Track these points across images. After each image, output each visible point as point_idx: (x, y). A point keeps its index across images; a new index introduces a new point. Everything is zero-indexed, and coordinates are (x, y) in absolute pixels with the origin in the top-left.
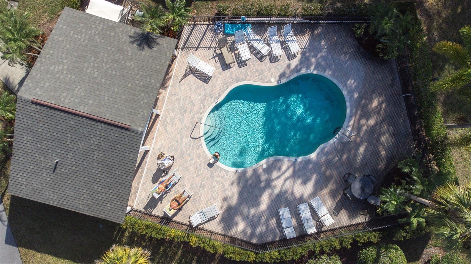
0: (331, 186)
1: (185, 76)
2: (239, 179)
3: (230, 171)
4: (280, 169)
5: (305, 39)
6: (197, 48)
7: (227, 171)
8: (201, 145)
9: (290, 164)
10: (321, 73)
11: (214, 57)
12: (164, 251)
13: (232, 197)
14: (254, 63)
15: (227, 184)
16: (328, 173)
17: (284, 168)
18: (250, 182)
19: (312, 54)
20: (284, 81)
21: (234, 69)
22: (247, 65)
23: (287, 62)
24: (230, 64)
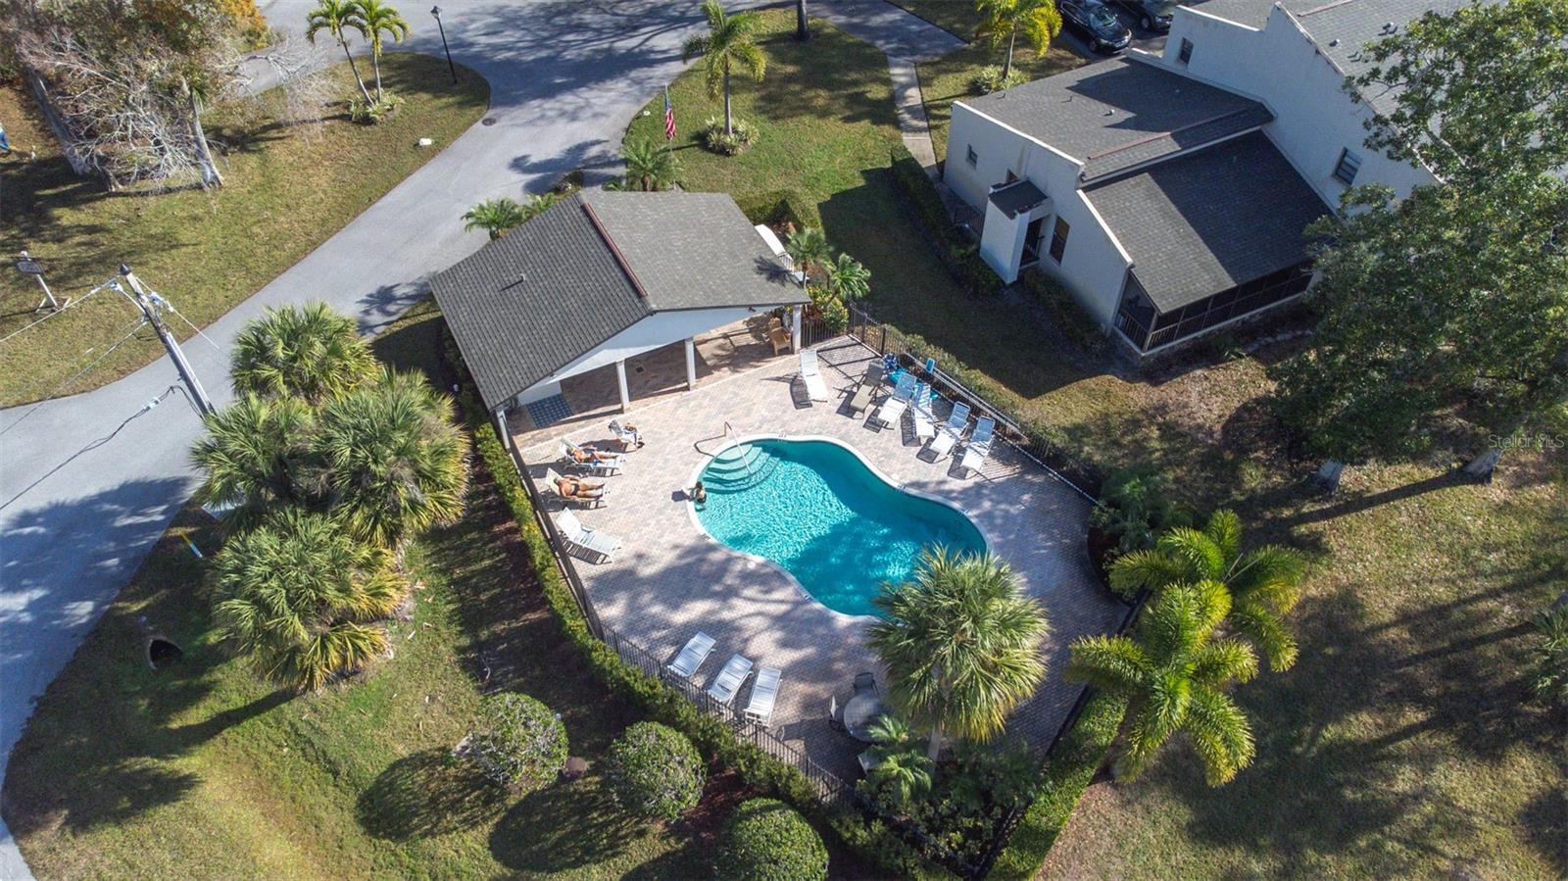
0: (820, 689)
1: (778, 379)
2: (691, 551)
3: (693, 526)
4: (769, 590)
5: (1000, 472)
6: (831, 366)
7: (690, 522)
8: (696, 463)
9: (793, 598)
10: (982, 529)
11: (843, 391)
12: (473, 541)
13: (653, 562)
14: (891, 438)
15: (670, 538)
16: (839, 666)
17: (777, 595)
18: (704, 567)
19: (994, 496)
20: (913, 491)
21: (856, 421)
22: (878, 431)
23: (943, 475)
24: (855, 409)
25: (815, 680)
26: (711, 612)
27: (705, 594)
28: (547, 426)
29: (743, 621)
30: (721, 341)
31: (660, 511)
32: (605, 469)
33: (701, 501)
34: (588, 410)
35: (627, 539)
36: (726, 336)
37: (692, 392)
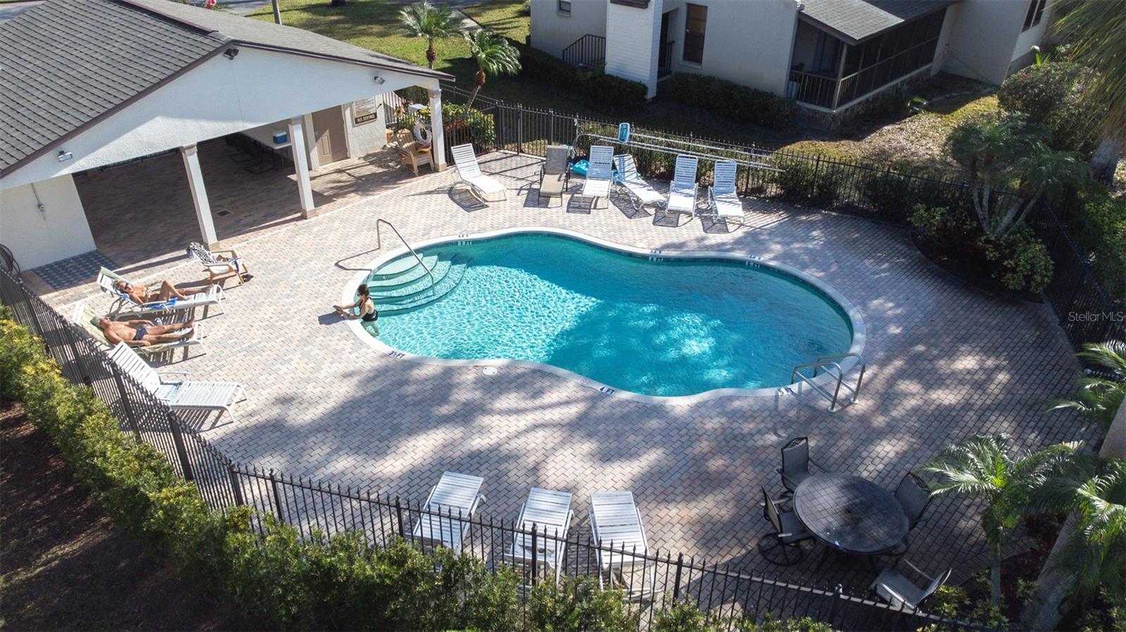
0: (711, 506)
1: (430, 193)
2: (379, 373)
3: (368, 347)
4: (538, 394)
6: (492, 174)
7: (362, 343)
8: (345, 282)
9: (581, 394)
10: (790, 269)
11: (521, 189)
13: (312, 403)
14: (609, 216)
15: (330, 369)
16: (716, 464)
17: (553, 397)
18: (411, 389)
19: (778, 239)
20: (672, 254)
21: (554, 210)
22: (589, 213)
23: (700, 232)
24: (548, 196)
25: (691, 496)
26: (451, 444)
27: (427, 423)
28: (71, 284)
29: (513, 445)
30: (335, 176)
31: (305, 341)
32: (192, 309)
33: (368, 318)
34: (148, 258)
35: (254, 385)
36: (339, 171)
37: (312, 220)
